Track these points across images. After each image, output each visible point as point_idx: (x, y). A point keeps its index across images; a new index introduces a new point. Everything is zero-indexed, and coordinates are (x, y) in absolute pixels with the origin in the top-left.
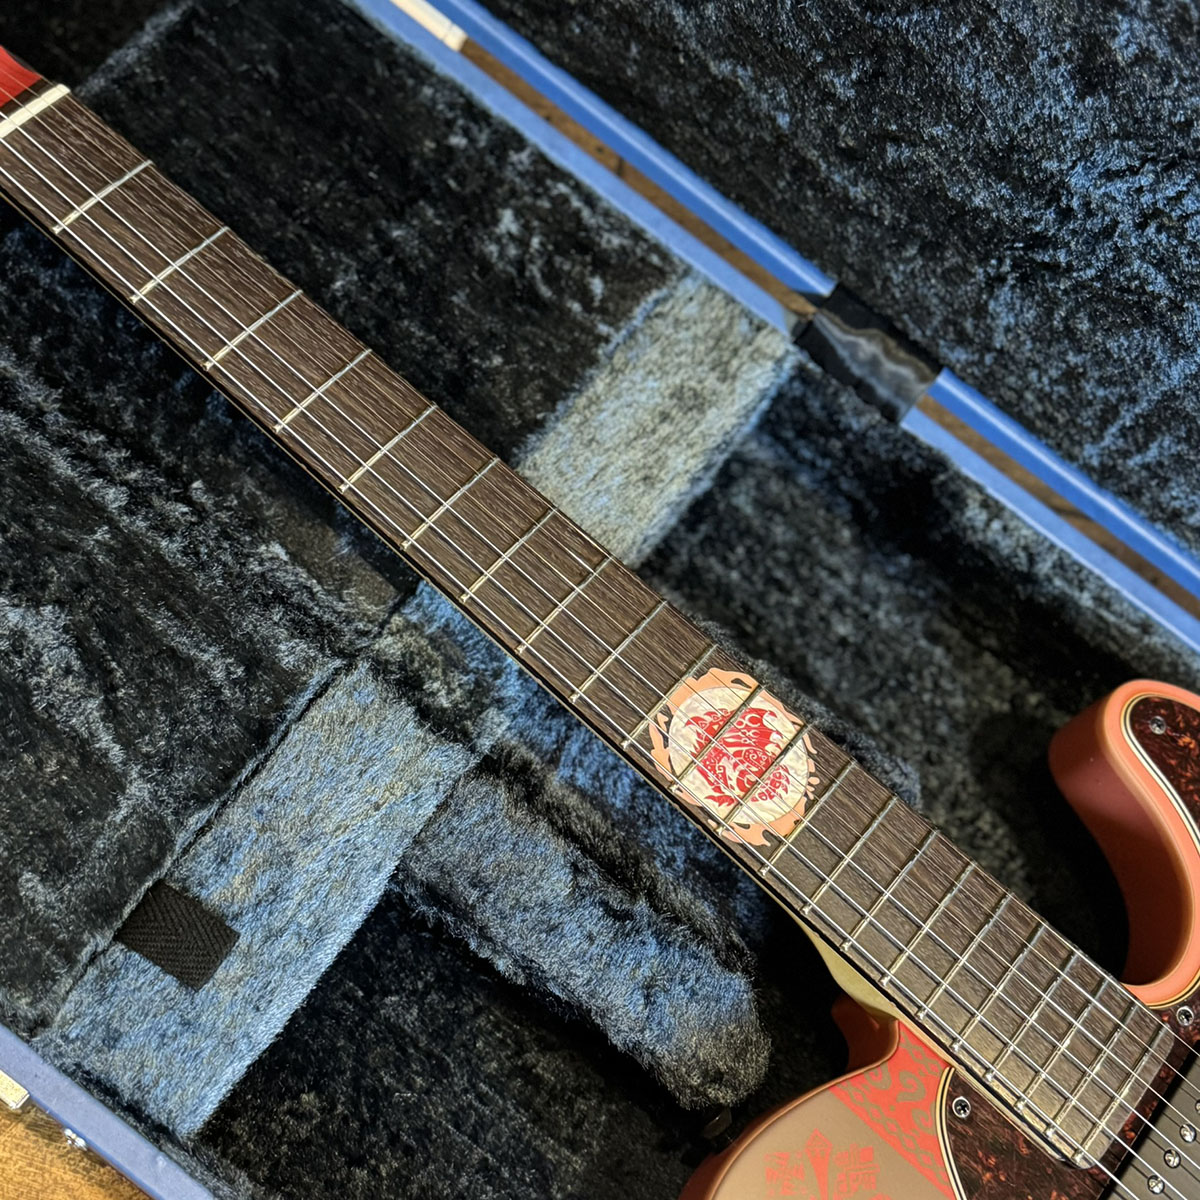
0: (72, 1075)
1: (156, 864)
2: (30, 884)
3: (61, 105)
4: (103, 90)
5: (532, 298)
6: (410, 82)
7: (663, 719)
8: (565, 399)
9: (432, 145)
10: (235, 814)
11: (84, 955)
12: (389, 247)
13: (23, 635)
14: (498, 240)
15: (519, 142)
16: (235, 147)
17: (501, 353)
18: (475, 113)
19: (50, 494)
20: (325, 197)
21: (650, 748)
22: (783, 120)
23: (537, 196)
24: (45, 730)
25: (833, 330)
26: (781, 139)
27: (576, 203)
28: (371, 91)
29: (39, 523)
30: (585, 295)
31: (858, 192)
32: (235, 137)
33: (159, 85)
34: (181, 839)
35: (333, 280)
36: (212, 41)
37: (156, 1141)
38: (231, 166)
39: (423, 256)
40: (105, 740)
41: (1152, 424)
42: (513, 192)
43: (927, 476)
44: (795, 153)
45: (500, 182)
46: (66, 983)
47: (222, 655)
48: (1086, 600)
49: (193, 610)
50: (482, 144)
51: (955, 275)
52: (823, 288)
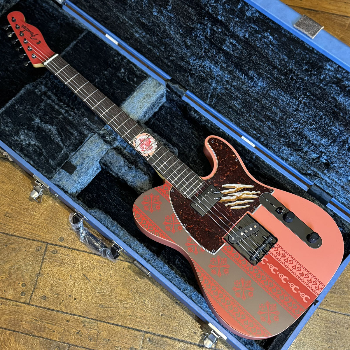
0: (55, 184)
1: (67, 159)
2: (50, 161)
3: (57, 57)
4: (65, 54)
5: (125, 81)
6: (109, 50)
7: (135, 139)
8: (129, 96)
9: (112, 59)
10: (78, 153)
11: (57, 170)
12: (104, 75)
13: (50, 129)
14: (121, 73)
15: (125, 58)
16: (83, 61)
17: (120, 90)
18: (119, 54)
19: (55, 111)
20: (95, 68)
21: (133, 143)
22: (158, 54)
23: (127, 66)
24: (53, 142)
26: (159, 57)
27: (133, 67)
28: (103, 52)
29: (53, 115)
30: (133, 81)
31: (169, 64)
32: (83, 60)
33: (72, 53)
34: (70, 156)
35: (96, 80)
36: (81, 46)
38: (82, 64)
39: (109, 76)
40: (61, 143)
41: (212, 97)
42: (124, 66)
43: (186, 106)
44: (161, 58)
45: (122, 64)
46: (55, 173)
47: (77, 132)
48: (209, 125)
49: (73, 126)
50: (120, 59)
51: (183, 75)
52: (169, 78)
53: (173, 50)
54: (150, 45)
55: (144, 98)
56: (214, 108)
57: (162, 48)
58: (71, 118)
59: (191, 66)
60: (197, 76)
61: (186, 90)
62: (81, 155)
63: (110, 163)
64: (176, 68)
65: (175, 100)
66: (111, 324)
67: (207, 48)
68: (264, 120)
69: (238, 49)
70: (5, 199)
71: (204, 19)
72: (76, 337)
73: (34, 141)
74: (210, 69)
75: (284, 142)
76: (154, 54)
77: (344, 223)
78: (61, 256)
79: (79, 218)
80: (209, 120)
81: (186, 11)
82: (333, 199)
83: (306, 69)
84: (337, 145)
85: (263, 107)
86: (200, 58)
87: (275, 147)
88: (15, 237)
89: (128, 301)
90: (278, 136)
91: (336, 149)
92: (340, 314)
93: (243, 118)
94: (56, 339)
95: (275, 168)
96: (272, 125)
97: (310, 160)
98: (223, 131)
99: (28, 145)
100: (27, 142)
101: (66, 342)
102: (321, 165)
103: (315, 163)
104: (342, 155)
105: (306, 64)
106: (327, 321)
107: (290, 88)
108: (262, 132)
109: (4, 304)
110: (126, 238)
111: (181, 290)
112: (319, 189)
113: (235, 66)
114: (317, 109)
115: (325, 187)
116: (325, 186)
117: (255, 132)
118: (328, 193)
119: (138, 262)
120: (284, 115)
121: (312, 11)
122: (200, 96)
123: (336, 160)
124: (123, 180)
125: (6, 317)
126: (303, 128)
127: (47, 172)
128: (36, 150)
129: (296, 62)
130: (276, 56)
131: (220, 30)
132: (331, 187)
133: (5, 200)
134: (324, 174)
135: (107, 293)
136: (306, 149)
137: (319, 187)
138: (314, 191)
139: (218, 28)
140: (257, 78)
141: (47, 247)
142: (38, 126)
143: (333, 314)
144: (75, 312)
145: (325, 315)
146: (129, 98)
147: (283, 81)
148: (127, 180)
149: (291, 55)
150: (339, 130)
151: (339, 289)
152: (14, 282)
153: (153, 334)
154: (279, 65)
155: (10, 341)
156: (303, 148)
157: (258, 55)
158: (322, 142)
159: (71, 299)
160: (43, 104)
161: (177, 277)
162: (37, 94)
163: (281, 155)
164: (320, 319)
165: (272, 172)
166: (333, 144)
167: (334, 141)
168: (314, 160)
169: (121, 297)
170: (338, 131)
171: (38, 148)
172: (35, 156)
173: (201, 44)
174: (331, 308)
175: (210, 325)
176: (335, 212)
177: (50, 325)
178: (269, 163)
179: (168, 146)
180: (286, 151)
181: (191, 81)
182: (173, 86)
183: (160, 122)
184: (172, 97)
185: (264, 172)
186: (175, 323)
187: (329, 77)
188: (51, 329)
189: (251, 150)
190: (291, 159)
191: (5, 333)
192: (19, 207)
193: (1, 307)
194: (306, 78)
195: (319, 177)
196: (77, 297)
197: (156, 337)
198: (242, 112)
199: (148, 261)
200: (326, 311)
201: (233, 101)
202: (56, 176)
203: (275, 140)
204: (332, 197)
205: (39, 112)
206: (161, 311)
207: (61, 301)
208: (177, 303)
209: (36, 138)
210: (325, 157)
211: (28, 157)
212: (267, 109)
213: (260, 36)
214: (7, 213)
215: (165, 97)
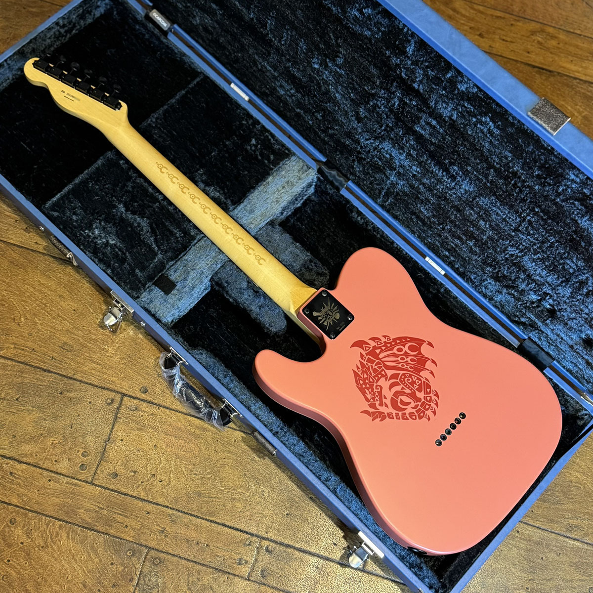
0: (143, 308)
1: (162, 271)
2: (137, 271)
4: (167, 109)
5: (256, 159)
6: (235, 108)
8: (260, 182)
9: (238, 123)
10: (179, 263)
11: (147, 286)
12: (225, 146)
13: (140, 223)
14: (250, 145)
15: (258, 122)
16: (194, 123)
17: (247, 171)
18: (249, 116)
19: (148, 196)
20: (212, 134)
22: (311, 122)
23: (261, 136)
24: (142, 243)
25: (325, 169)
26: (311, 127)
27: (270, 137)
28: (226, 110)
29: (145, 202)
30: (269, 159)
31: (326, 139)
32: (194, 120)
33: (179, 108)
34: (167, 267)
36: (192, 98)
37: (157, 322)
39: (233, 148)
40: (154, 246)
41: (388, 195)
42: (256, 134)
43: (346, 205)
44: (314, 129)
45: (253, 132)
46: (143, 291)
47: (180, 231)
48: (379, 236)
49: (174, 221)
50: (250, 123)
51: (347, 159)
52: (324, 160)
53: (335, 121)
54: (300, 109)
55: (283, 187)
56: (388, 211)
57: (319, 116)
59: (362, 147)
60: (368, 163)
61: (347, 180)
62: (184, 266)
63: (227, 282)
64: (337, 146)
65: (329, 193)
66: (211, 521)
67: (390, 125)
68: (464, 238)
69: (439, 133)
70: (63, 322)
71: (392, 84)
72: (159, 538)
73: (114, 240)
74: (390, 155)
75: (490, 272)
76: (305, 121)
77: (567, 400)
78: (142, 416)
79: (175, 360)
80: (379, 228)
81: (366, 69)
82: (555, 362)
83: (538, 175)
84: (570, 287)
85: (465, 219)
86: (376, 138)
87: (475, 278)
88: (76, 382)
89: (238, 490)
90: (481, 262)
91: (568, 291)
92: (551, 532)
93: (431, 231)
94: (128, 538)
95: (472, 309)
96: (475, 245)
97: (526, 303)
98: (398, 247)
99: (105, 244)
100: (104, 240)
101: (144, 543)
102: (542, 311)
103: (533, 307)
104: (576, 301)
105: (540, 168)
106: (530, 541)
107: (509, 198)
108: (459, 255)
109: (53, 480)
110: (244, 397)
111: (321, 480)
112: (535, 346)
113: (430, 157)
114: (546, 233)
115: (545, 345)
116: (544, 343)
117: (447, 254)
118: (548, 354)
119: (260, 434)
120: (496, 235)
121: (544, 71)
122: (369, 191)
123: (566, 307)
124: (245, 310)
125: (56, 500)
126: (523, 256)
127: (131, 288)
128: (117, 253)
129: (524, 164)
130: (495, 151)
131: (414, 103)
132: (554, 345)
133: (62, 324)
134: (546, 325)
135: (209, 476)
136: (523, 286)
137: (535, 343)
138: (528, 349)
139: (411, 100)
140: (461, 177)
141: (122, 400)
142: (121, 216)
143: (540, 531)
144: (160, 500)
145: (528, 532)
146: (261, 185)
147: (500, 187)
148: (251, 311)
149: (517, 152)
150: (577, 266)
151: (551, 495)
152: (70, 448)
153: (273, 541)
154: (497, 163)
155: (59, 537)
156: (518, 284)
157: (468, 145)
158: (548, 280)
159: (154, 481)
160: (130, 184)
161: (316, 461)
162: (122, 168)
163: (484, 290)
164: (520, 538)
165: (467, 315)
166: (564, 284)
167: (567, 281)
168: (533, 303)
169: (229, 483)
170: (575, 267)
171: (120, 250)
172: (115, 263)
173: (381, 118)
174: (538, 522)
175: (361, 534)
176: (556, 381)
177: (121, 517)
178: (464, 301)
179: (315, 263)
180: (492, 285)
181: (357, 167)
182: (328, 172)
183: (302, 225)
184: (326, 188)
185: (455, 313)
186: (307, 528)
187: (572, 191)
188: (122, 523)
189: (438, 279)
190: (498, 298)
191: (53, 524)
192: (83, 337)
193: (50, 485)
194: (537, 188)
195: (538, 329)
196: (163, 478)
197: (278, 547)
198: (431, 222)
199: (275, 434)
200: (530, 527)
201: (419, 205)
202: (145, 296)
203: (477, 268)
204: (554, 359)
205: (123, 195)
206: (286, 508)
207: (140, 483)
208: (311, 498)
209: (118, 235)
210: (551, 301)
211: (104, 264)
212: (471, 223)
213: (474, 120)
214: (65, 343)
215: (313, 186)
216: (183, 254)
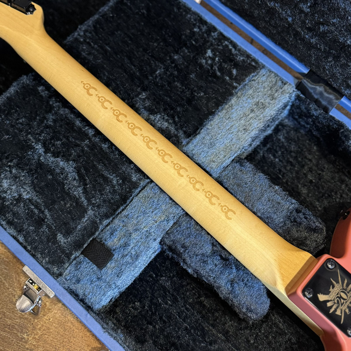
1: (93, 234)
2: (60, 237)
4: (98, 19)
5: (214, 75)
6: (184, 13)
8: (221, 105)
9: (189, 31)
10: (116, 221)
11: (73, 257)
12: (173, 61)
13: (64, 169)
14: (206, 59)
15: (214, 29)
16: (133, 34)
17: (203, 92)
18: (203, 22)
19: (74, 131)
20: (156, 47)
23: (219, 45)
24: (66, 195)
25: (308, 84)
27: (230, 47)
28: (172, 16)
29: (71, 139)
30: (230, 75)
32: (133, 31)
33: (113, 17)
34: (101, 227)
35: (156, 71)
36: (129, 4)
37: (88, 310)
38: (131, 39)
39: (183, 64)
40: (83, 199)
42: (212, 44)
45: (208, 41)
46: (67, 264)
47: (116, 177)
49: (110, 164)
50: (204, 30)
52: (306, 71)
55: (252, 111)
58: (106, 146)
61: (339, 97)
62: (123, 226)
65: (314, 115)
73: (28, 193)
99: (16, 200)
100: (16, 195)
127: (52, 263)
128: (32, 211)
142: (39, 160)
146: (222, 110)
160: (51, 117)
162: (41, 96)
171: (36, 207)
172: (29, 225)
179: (304, 214)
182: (311, 88)
183: (275, 157)
202: (69, 270)
205: (42, 132)
209: (34, 186)
211: (15, 228)
215: (289, 107)
216: (122, 208)
